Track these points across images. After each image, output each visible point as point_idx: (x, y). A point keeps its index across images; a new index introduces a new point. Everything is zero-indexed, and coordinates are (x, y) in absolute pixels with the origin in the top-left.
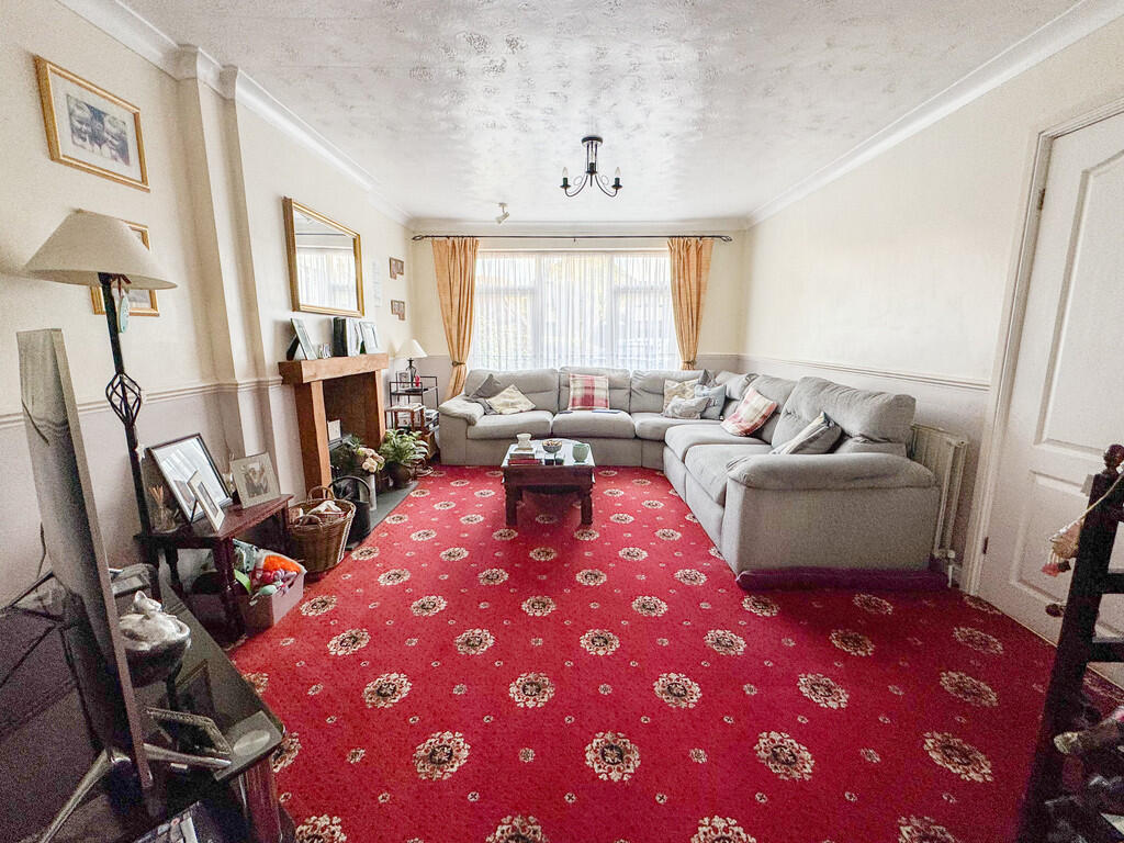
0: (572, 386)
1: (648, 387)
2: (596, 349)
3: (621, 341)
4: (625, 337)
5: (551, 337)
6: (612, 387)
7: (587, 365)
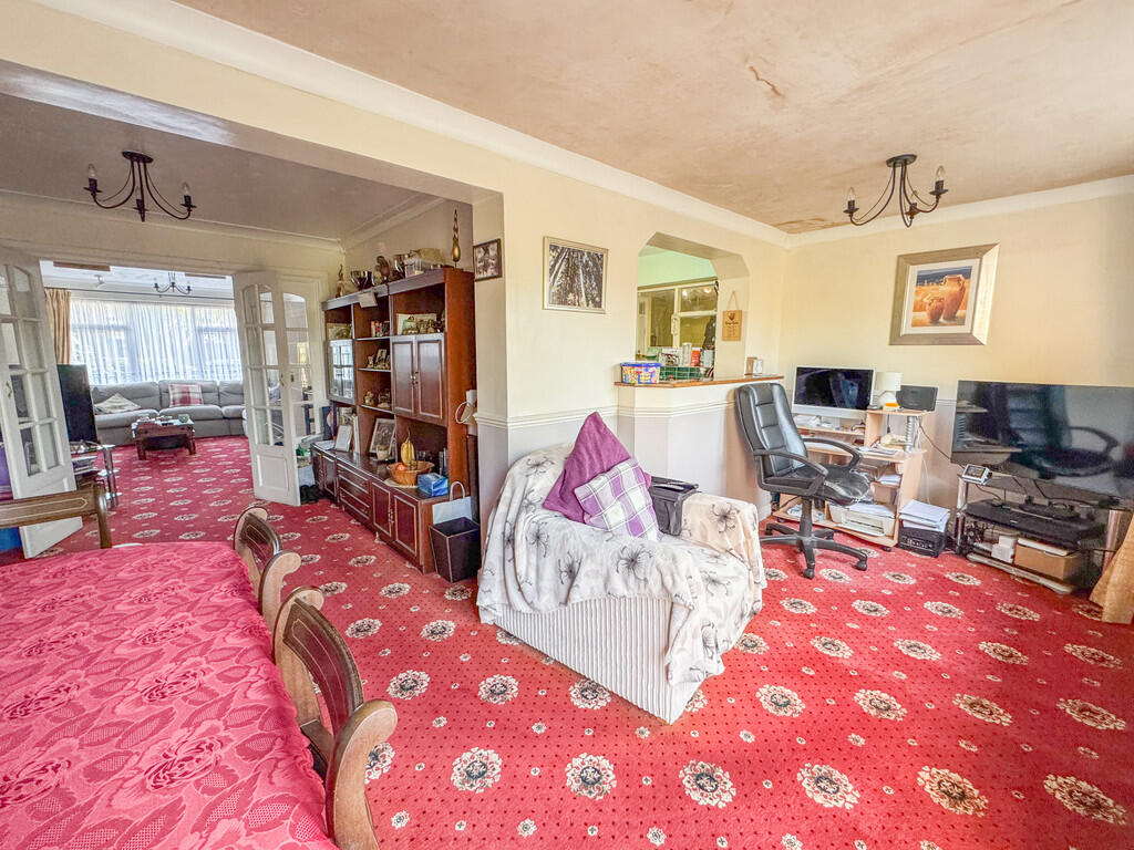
0: (171, 392)
1: (231, 390)
2: (188, 367)
3: (208, 363)
4: (211, 359)
5: (146, 359)
6: (204, 391)
7: (182, 378)
